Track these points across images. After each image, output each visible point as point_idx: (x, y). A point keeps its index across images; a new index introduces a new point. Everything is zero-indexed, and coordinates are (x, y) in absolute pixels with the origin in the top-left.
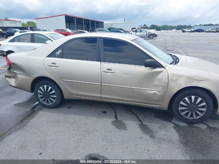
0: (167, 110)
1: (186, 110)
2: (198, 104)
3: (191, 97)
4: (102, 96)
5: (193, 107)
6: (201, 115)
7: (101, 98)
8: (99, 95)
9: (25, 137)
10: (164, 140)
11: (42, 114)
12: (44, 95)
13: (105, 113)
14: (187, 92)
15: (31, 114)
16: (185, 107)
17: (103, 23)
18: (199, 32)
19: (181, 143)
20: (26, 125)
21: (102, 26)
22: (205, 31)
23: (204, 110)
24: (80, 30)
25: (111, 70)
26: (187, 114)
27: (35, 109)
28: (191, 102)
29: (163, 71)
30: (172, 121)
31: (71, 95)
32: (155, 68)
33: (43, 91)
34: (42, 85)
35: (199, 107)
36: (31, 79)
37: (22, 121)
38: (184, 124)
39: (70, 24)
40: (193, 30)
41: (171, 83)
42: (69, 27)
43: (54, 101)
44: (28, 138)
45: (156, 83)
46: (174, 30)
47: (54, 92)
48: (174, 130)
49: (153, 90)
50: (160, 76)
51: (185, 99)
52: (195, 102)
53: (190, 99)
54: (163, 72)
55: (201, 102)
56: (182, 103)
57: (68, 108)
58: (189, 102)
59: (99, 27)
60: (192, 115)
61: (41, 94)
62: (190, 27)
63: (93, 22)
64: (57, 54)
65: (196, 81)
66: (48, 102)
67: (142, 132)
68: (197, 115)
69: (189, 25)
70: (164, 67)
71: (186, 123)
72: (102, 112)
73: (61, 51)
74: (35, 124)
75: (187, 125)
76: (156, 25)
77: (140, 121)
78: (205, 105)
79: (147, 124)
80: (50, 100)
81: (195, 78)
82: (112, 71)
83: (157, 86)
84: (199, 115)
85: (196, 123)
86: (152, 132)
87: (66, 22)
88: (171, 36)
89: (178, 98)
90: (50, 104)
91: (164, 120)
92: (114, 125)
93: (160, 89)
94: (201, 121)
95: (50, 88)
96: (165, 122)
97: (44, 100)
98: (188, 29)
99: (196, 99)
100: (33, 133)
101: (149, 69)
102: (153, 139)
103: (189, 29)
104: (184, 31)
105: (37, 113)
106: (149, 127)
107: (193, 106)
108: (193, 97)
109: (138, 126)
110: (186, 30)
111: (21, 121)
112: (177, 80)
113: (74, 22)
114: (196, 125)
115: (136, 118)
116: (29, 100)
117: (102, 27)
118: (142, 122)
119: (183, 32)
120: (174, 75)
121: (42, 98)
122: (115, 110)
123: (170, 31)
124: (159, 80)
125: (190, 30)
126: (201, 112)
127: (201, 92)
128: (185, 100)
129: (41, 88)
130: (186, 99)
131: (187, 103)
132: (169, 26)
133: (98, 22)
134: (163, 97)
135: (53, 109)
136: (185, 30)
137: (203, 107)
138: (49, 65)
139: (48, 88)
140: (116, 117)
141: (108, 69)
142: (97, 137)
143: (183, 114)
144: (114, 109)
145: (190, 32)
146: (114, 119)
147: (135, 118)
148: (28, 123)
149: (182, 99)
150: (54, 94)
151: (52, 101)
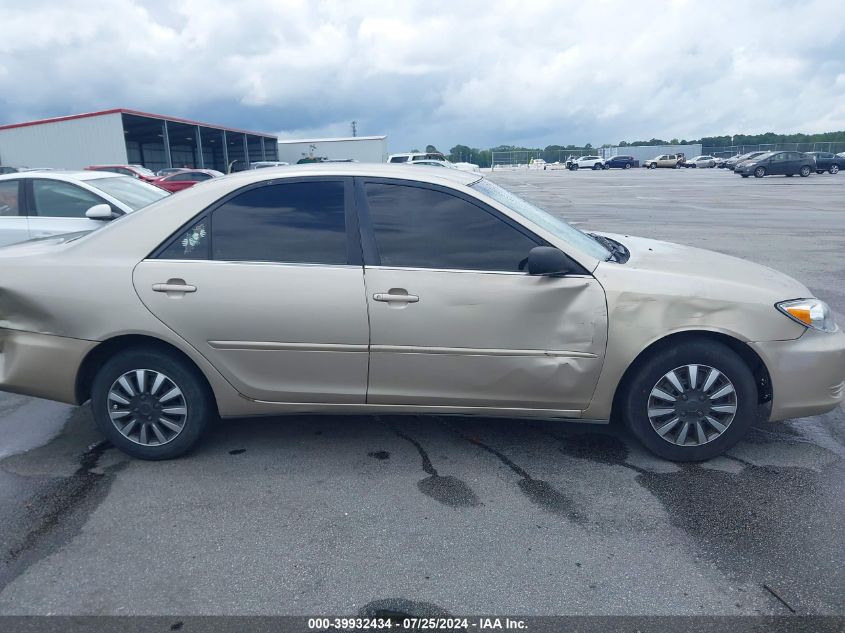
0: (607, 422)
1: (671, 416)
2: (710, 392)
3: (687, 368)
4: (372, 392)
5: (694, 403)
6: (723, 428)
7: (367, 398)
8: (362, 392)
9: (91, 574)
10: (617, 524)
11: (135, 484)
12: (137, 409)
13: (383, 458)
14: (673, 352)
15: (83, 489)
16: (669, 404)
17: (274, 140)
18: (624, 168)
19: (678, 525)
20: (78, 531)
21: (272, 152)
22: (641, 164)
23: (731, 409)
24: (186, 170)
25: (403, 291)
26: (675, 431)
27: (98, 470)
28: (687, 386)
29: (587, 286)
30: (627, 461)
31: (248, 398)
32: (561, 276)
33: (130, 391)
34: (128, 368)
35: (715, 402)
36: (80, 350)
37: (56, 518)
38: (670, 468)
39: (144, 146)
40: (603, 163)
41: (618, 327)
42: (138, 159)
43: (177, 428)
44: (104, 576)
45: (567, 327)
46: (538, 164)
47: (175, 392)
48: (644, 489)
49: (556, 355)
50: (578, 304)
51: (665, 378)
52: (700, 384)
53: (684, 375)
54: (588, 288)
55: (718, 384)
56: (656, 392)
57: (232, 453)
58: (680, 388)
59: (258, 158)
60: (692, 434)
61: (121, 407)
62: (588, 152)
63: (236, 138)
64: (189, 245)
65: (699, 314)
66: (151, 436)
67: (536, 508)
68: (708, 428)
69: (584, 146)
70: (589, 273)
71: (675, 462)
72: (370, 455)
73: (203, 233)
74: (115, 524)
75: (679, 469)
76: (471, 147)
77: (517, 470)
78: (731, 394)
79: (546, 479)
80: (160, 425)
81: (695, 302)
82: (407, 294)
83: (570, 339)
84: (717, 431)
85: (706, 461)
86: (570, 502)
87: (128, 138)
88: (535, 185)
89: (642, 376)
90: (162, 441)
91: (598, 460)
92: (428, 493)
93: (582, 348)
94: (723, 448)
95: (160, 378)
96: (604, 466)
97: (136, 431)
98: (584, 159)
99: (703, 374)
100: (118, 557)
101: (540, 282)
102: (580, 524)
103: (589, 159)
104: (572, 167)
105: (109, 484)
106: (557, 488)
107: (693, 399)
108: (693, 369)
109: (518, 488)
110: (580, 161)
111: (53, 520)
112: (636, 312)
113: (161, 141)
114: (706, 466)
115: (503, 465)
116: (57, 438)
117: (272, 158)
118: (524, 474)
119: (571, 169)
120: (625, 296)
121: (125, 420)
122: (417, 444)
123: (525, 166)
124: (577, 318)
125: (592, 163)
126: (720, 416)
127: (717, 351)
128: (666, 380)
129: (123, 381)
130: (671, 376)
131: (675, 393)
132: (518, 149)
133: (255, 140)
134: (593, 376)
135: (172, 463)
136: (574, 161)
137: (725, 400)
138: (158, 287)
139: (150, 378)
140: (427, 466)
141: (392, 291)
142: (379, 542)
143: (662, 430)
144: (412, 441)
145: (594, 168)
146: (424, 475)
147: (498, 462)
148: (85, 521)
149: (657, 378)
150: (176, 401)
151: (167, 431)
